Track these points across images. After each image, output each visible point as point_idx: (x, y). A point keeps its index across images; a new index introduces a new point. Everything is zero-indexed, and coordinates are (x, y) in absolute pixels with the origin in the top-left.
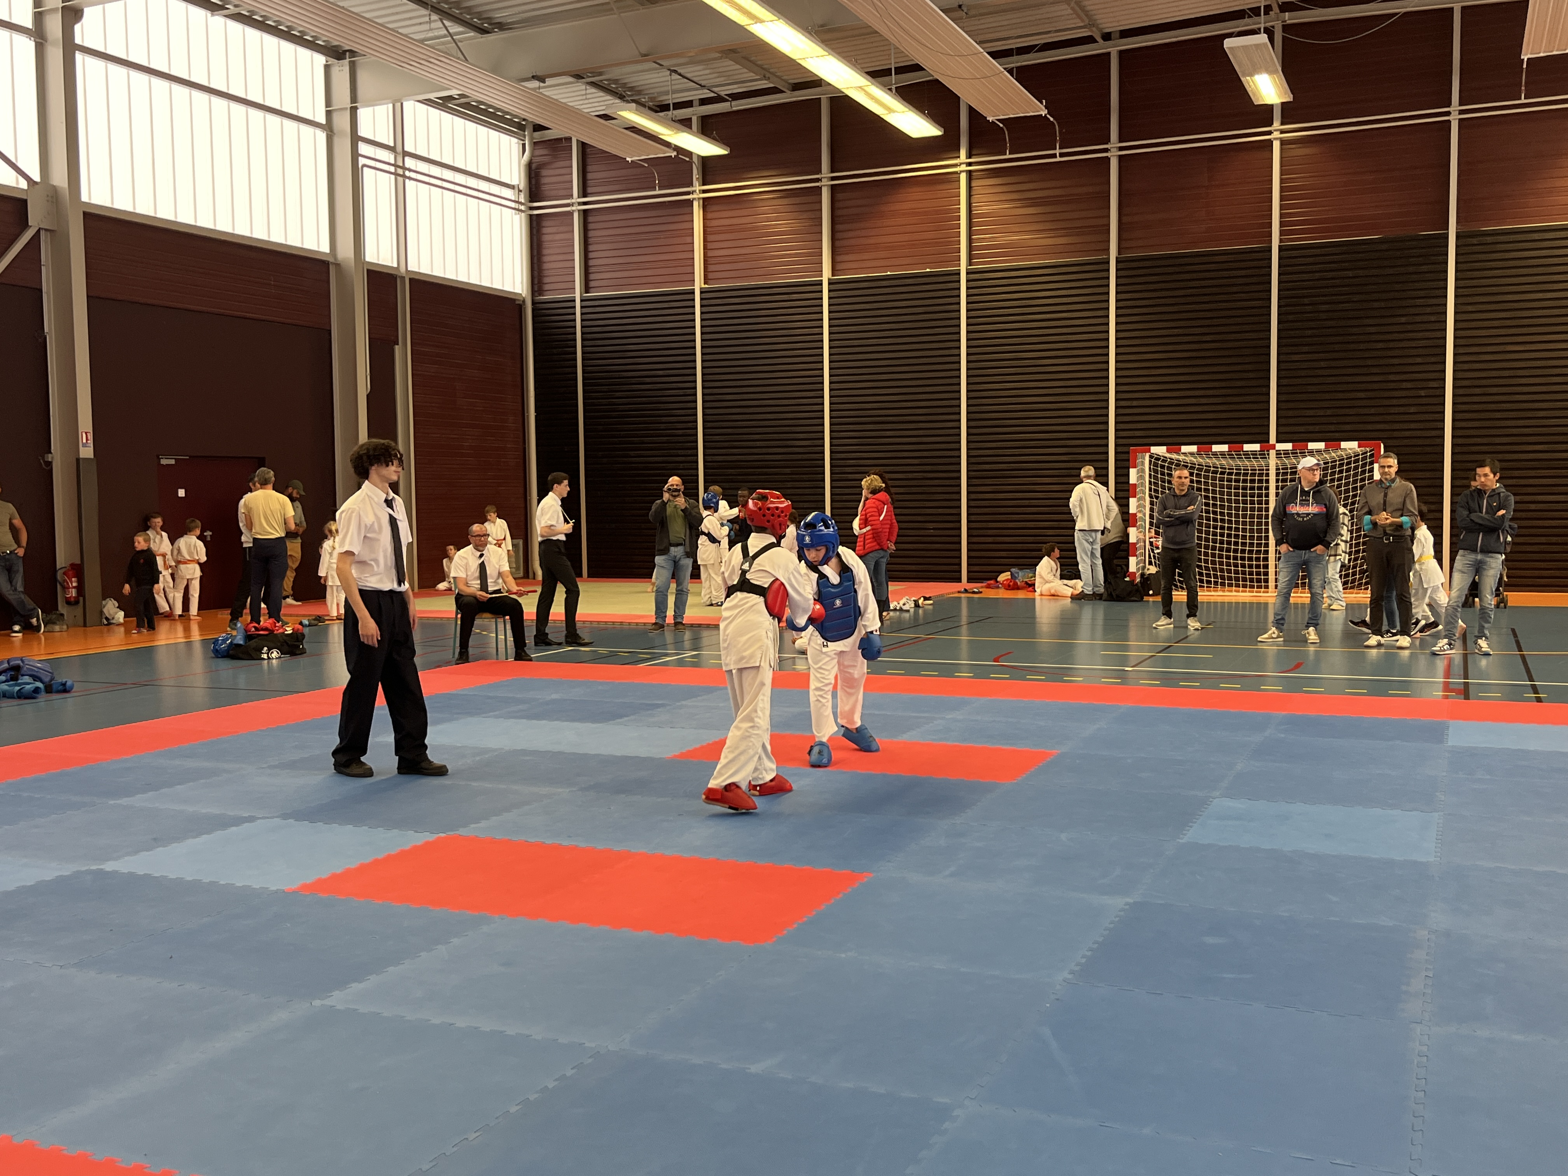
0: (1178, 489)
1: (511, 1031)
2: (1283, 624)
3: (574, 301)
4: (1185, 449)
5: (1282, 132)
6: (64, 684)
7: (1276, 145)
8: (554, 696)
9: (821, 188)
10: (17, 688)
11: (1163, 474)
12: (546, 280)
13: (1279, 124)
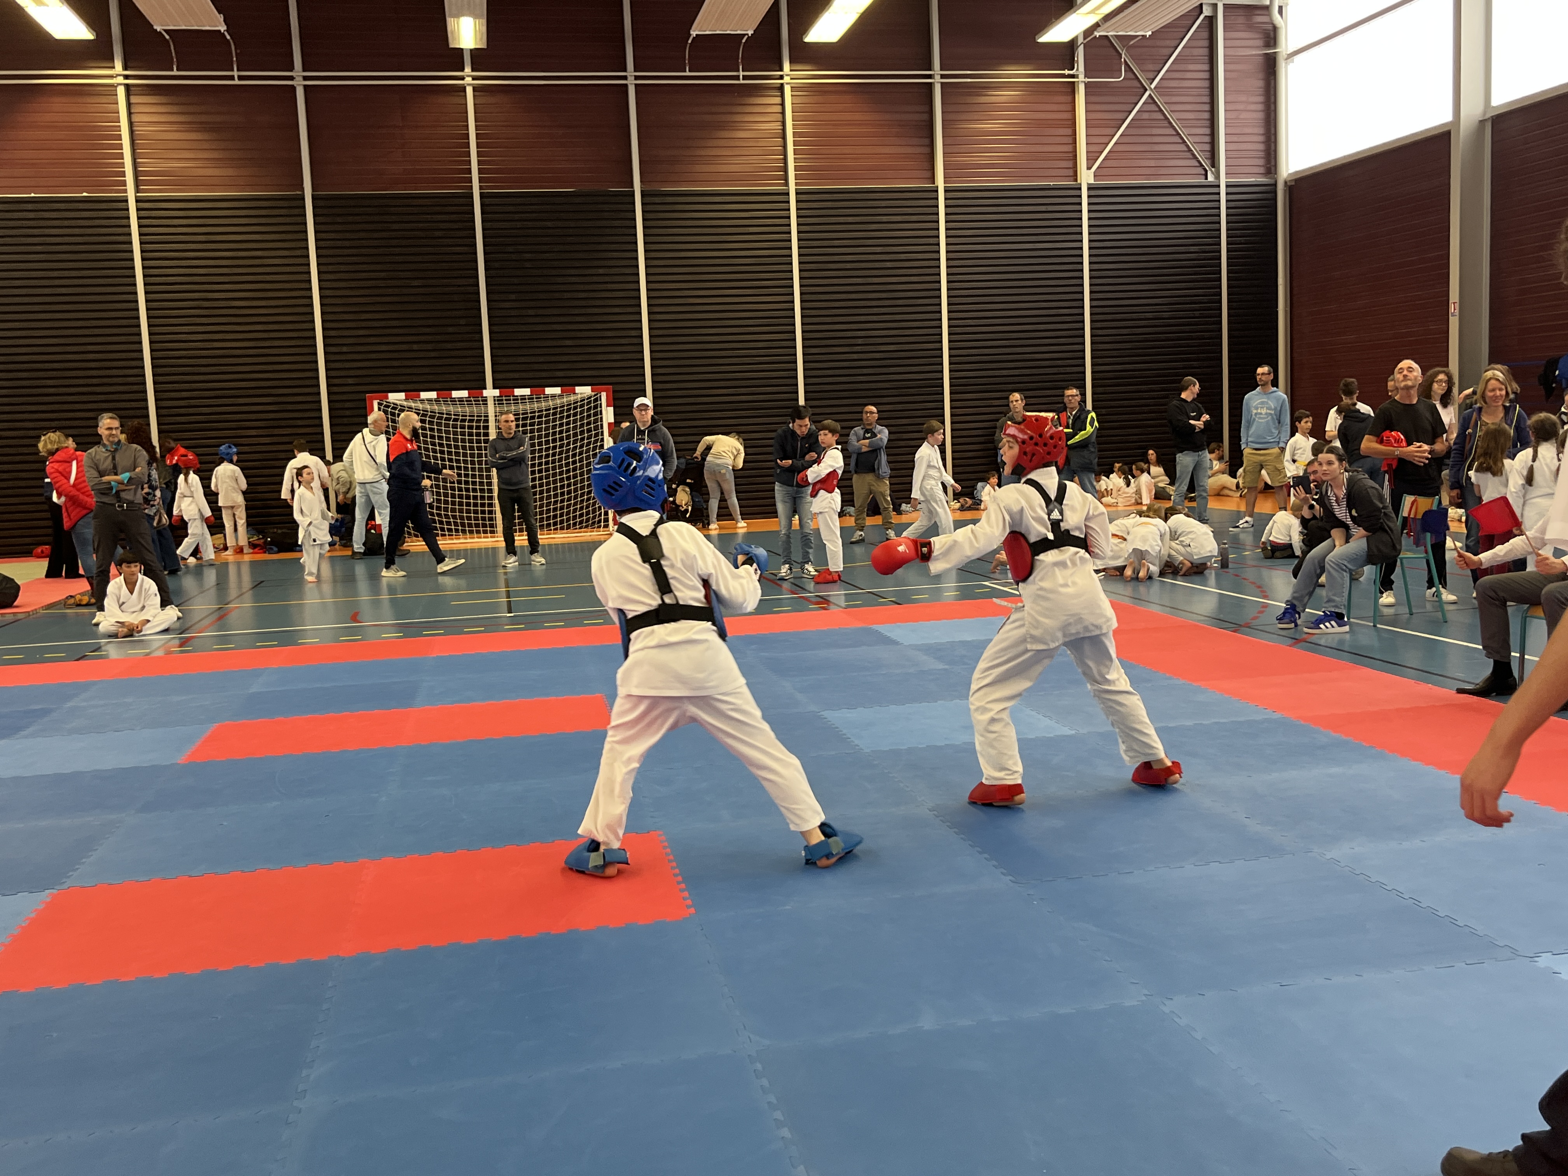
0: (506, 433)
4: (424, 395)
5: (473, 78)
7: (469, 91)
13: (470, 70)
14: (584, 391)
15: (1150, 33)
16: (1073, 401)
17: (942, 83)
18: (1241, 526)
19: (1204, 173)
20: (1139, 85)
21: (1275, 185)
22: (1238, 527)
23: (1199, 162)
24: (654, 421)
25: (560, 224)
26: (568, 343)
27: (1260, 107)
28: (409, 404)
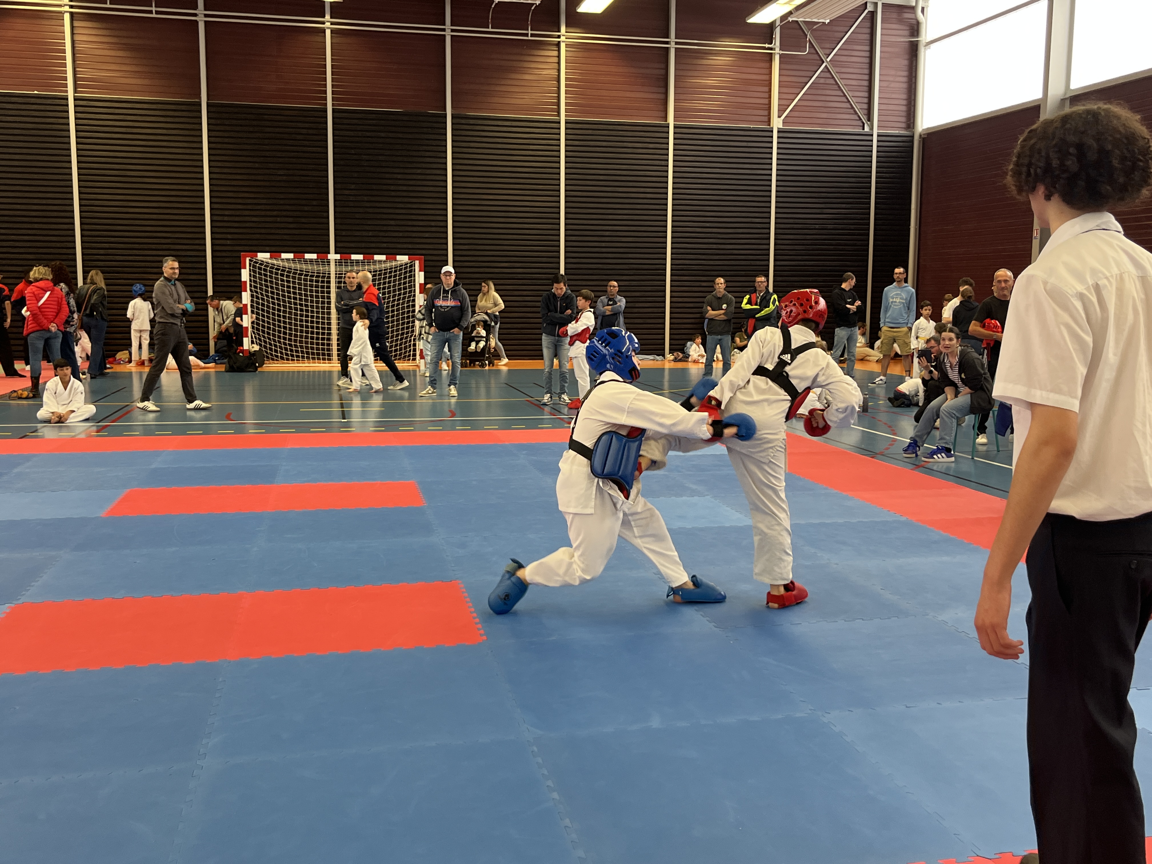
2: (435, 384)
4: (284, 256)
5: (332, 24)
7: (328, 33)
11: (260, 274)
13: (329, 17)
14: (403, 259)
15: (828, 21)
16: (761, 286)
17: (676, 48)
18: (877, 383)
19: (862, 124)
20: (818, 58)
21: (913, 137)
22: (875, 383)
23: (859, 116)
24: (456, 284)
25: (391, 135)
26: (392, 222)
27: (905, 79)
28: (273, 262)
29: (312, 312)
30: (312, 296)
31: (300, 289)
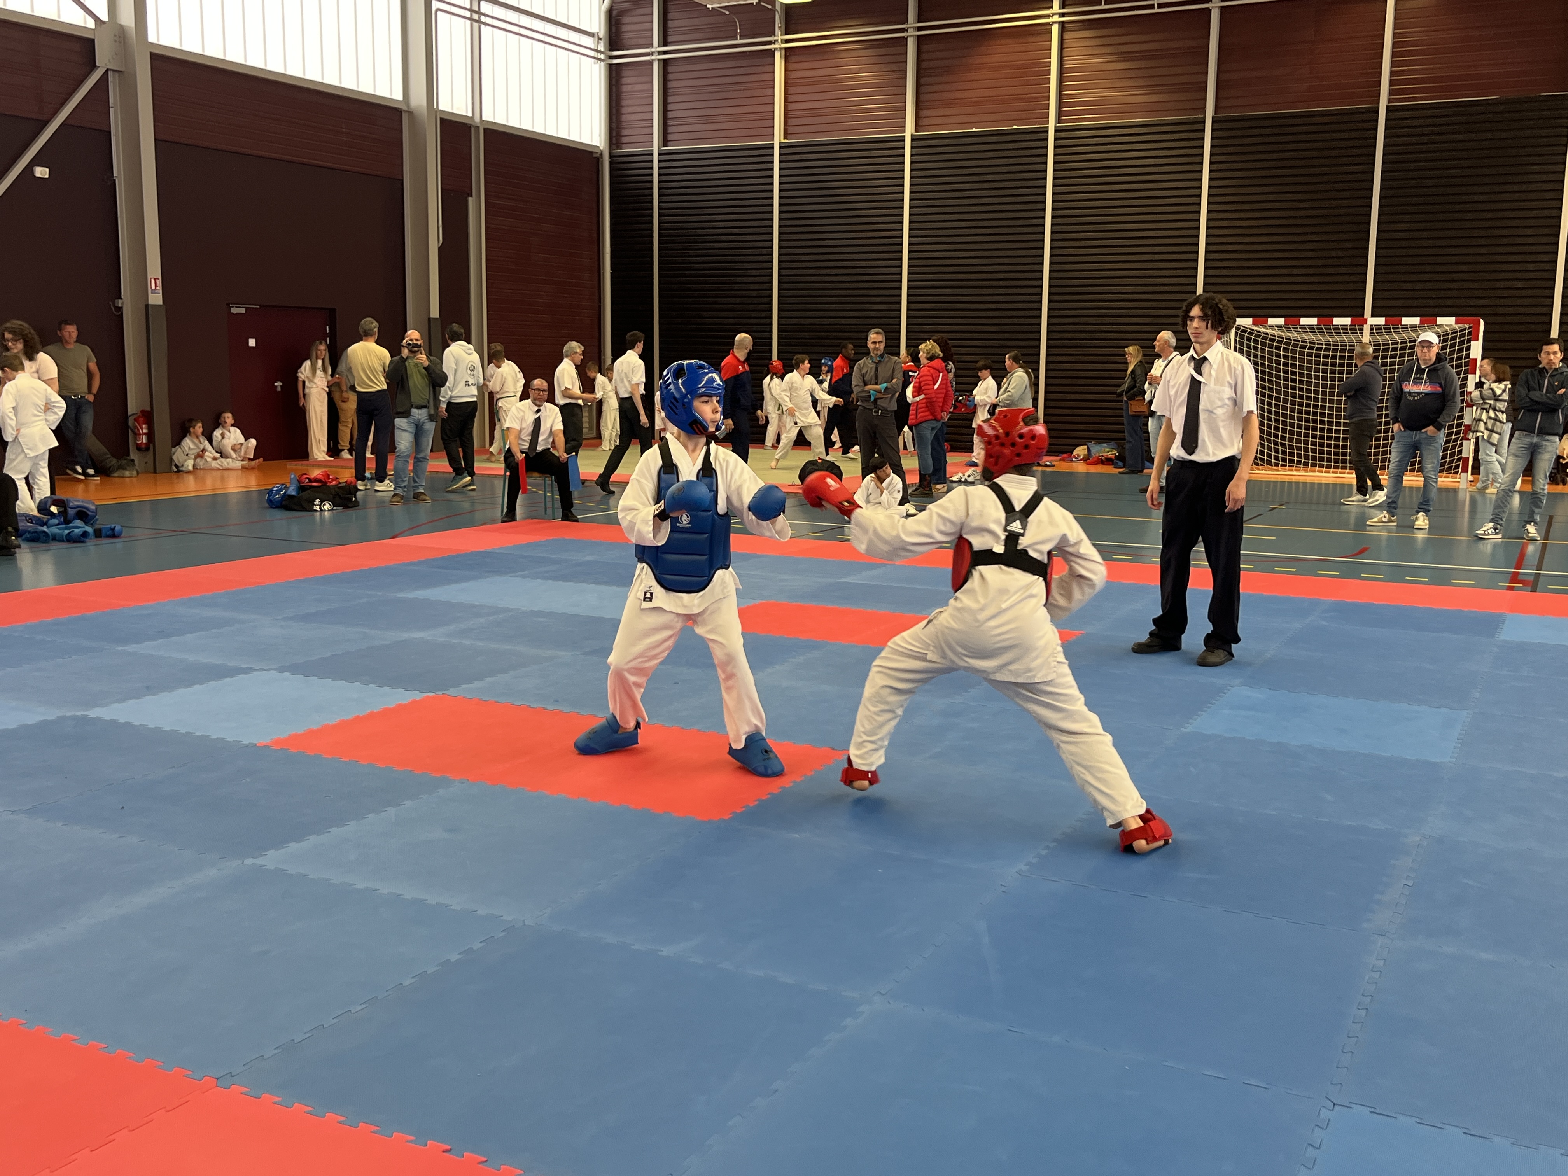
1: (432, 900)
2: (1394, 508)
3: (652, 154)
6: (113, 530)
8: (588, 558)
9: (907, 39)
10: (67, 532)
12: (624, 132)
14: (1449, 323)
26: (1465, 268)
29: (1316, 399)
30: (1317, 377)
31: (1301, 367)
